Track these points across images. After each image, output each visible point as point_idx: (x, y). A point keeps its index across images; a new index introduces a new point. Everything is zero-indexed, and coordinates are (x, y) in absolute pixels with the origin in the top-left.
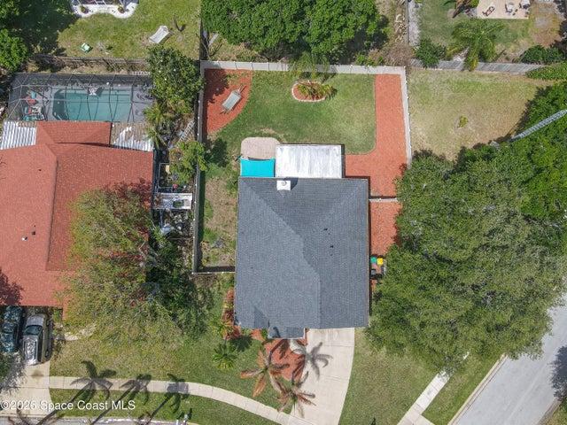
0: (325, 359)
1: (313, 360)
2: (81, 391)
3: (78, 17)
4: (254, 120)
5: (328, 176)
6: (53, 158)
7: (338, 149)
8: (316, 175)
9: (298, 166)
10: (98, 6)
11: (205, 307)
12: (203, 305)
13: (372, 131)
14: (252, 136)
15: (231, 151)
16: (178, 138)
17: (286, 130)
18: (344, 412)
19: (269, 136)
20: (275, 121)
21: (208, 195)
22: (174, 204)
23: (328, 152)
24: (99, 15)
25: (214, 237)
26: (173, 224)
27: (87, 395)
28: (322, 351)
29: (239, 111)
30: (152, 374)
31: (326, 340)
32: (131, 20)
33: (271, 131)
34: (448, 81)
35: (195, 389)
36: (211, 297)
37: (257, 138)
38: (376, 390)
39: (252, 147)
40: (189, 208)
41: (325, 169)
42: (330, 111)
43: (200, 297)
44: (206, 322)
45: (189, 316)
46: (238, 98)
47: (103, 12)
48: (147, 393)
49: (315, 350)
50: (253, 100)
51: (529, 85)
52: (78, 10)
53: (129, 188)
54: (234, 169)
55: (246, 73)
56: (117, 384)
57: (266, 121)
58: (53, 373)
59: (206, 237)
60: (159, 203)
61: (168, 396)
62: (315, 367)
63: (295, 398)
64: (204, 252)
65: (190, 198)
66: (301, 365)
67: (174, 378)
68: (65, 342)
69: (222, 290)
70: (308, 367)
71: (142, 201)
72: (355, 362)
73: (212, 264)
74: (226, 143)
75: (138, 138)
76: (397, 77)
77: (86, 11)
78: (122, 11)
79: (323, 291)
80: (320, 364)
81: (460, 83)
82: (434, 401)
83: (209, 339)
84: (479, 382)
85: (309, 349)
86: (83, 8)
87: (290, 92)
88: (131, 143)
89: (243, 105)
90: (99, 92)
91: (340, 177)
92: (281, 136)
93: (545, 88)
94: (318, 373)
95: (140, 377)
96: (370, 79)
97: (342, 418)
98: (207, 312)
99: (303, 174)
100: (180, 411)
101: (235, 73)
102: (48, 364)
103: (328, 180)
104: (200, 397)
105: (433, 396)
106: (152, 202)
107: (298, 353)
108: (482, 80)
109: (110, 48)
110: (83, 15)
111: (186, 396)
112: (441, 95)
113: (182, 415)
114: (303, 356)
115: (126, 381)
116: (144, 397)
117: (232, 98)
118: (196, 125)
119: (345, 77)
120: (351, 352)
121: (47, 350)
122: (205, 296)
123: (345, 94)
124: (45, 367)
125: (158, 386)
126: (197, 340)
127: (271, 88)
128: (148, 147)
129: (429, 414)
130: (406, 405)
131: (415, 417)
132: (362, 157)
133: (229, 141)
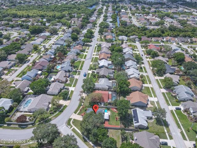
4: (112, 112)
8: (105, 116)
18: (76, 120)
20: (113, 115)
21: (103, 108)
23: (108, 118)
27: (83, 99)
30: (84, 103)
35: (81, 107)
39: (109, 112)
45: (90, 106)
53: (104, 100)
56: (83, 101)
58: (86, 96)
60: (102, 103)
70: (82, 116)
71: (102, 101)
88: (109, 100)
91: (105, 118)
98: (90, 108)
99: (105, 115)
117: (115, 110)
121: (88, 95)
125: (82, 104)
128: (109, 102)
129: (74, 128)
130: (75, 126)
131: (74, 127)
132: (108, 123)
133: (110, 110)
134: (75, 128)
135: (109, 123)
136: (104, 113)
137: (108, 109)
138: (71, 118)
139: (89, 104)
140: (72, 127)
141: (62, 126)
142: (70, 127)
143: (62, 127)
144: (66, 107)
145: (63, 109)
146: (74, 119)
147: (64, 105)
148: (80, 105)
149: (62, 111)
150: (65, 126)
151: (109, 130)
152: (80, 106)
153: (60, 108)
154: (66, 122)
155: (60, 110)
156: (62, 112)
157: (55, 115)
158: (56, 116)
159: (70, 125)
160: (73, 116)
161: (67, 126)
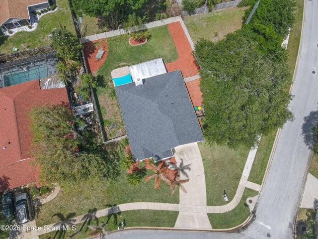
0: (188, 167)
1: (182, 170)
2: (58, 231)
3: (8, 36)
4: (115, 60)
5: (159, 74)
6: (11, 101)
7: (160, 60)
8: (153, 75)
9: (143, 73)
10: (17, 28)
11: (116, 160)
12: (114, 160)
13: (175, 50)
14: (115, 68)
15: (106, 79)
18: (207, 192)
19: (124, 66)
20: (125, 58)
21: (101, 103)
22: (84, 110)
23: (156, 63)
24: (19, 33)
25: (110, 123)
26: (86, 123)
28: (185, 164)
29: (105, 58)
30: (97, 207)
31: (186, 157)
32: (36, 31)
33: (125, 63)
34: (203, 18)
35: (123, 207)
36: (118, 155)
37: (118, 69)
38: (220, 175)
39: (117, 75)
40: (93, 110)
41: (157, 71)
42: (151, 46)
43: (111, 156)
44: (118, 169)
46: (102, 52)
47: (20, 31)
48: (97, 219)
49: (181, 164)
50: (111, 52)
51: (241, 11)
52: (7, 33)
54: (111, 87)
55: (103, 40)
57: (121, 59)
59: (106, 124)
60: (76, 112)
61: (109, 216)
62: (185, 173)
63: (178, 184)
64: (107, 132)
65: (92, 105)
67: (110, 206)
68: (41, 205)
69: (122, 149)
72: (204, 164)
74: (103, 76)
75: (55, 83)
76: (178, 23)
77: (11, 33)
78: (30, 28)
79: (175, 126)
80: (186, 171)
81: (208, 18)
82: (251, 171)
83: (123, 178)
84: (270, 154)
85: (178, 165)
86: (9, 31)
87: (128, 43)
88: (52, 86)
89: (106, 55)
91: (166, 72)
95: (90, 211)
96: (165, 27)
97: (207, 196)
98: (118, 163)
99: (147, 76)
100: (118, 223)
101: (98, 42)
102: (34, 222)
103: (160, 75)
104: (127, 211)
105: (250, 169)
107: (173, 169)
108: (219, 14)
109: (29, 47)
110: (10, 35)
111: (120, 213)
112: (202, 25)
113: (120, 225)
114: (177, 170)
115: (83, 216)
116: (95, 222)
117: (100, 53)
118: (85, 69)
119: (153, 29)
120: (200, 159)
121: (32, 214)
122: (114, 156)
123: (156, 37)
124: (33, 223)
125: (102, 213)
126: (116, 180)
127: (118, 43)
128: (62, 85)
129: (251, 179)
130: (238, 178)
131: (244, 183)
133: (104, 74)
134: (246, 173)
137: (101, 81)
140: (249, 192)
142: (254, 199)
143: (269, 235)
146: (209, 203)
148: (116, 220)
150: (259, 222)
152: (120, 218)
154: (238, 231)
159: (246, 205)
160: (193, 221)
161: (255, 216)
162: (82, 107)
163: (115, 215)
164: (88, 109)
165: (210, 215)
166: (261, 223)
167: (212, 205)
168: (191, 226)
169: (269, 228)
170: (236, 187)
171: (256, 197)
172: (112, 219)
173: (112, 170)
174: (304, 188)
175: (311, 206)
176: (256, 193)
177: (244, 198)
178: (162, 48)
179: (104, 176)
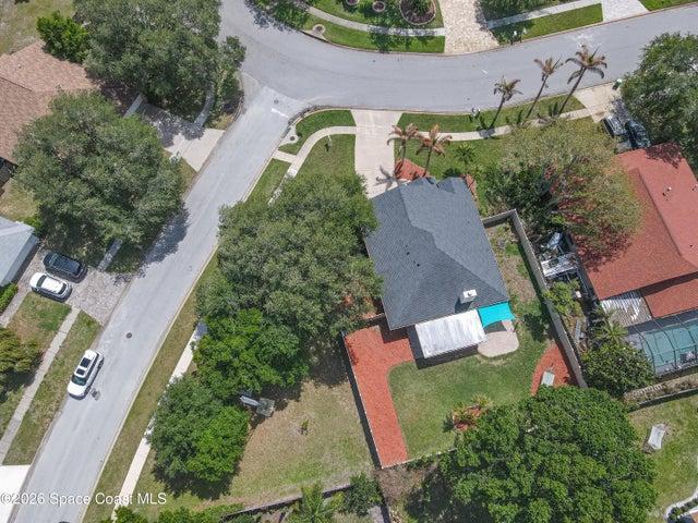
1: (389, 178)
2: (561, 112)
4: (517, 368)
5: (428, 323)
6: (686, 257)
11: (492, 193)
12: (494, 193)
13: (395, 392)
14: (511, 354)
15: (525, 333)
16: (582, 331)
17: (480, 369)
18: (353, 150)
19: (495, 358)
20: (495, 376)
21: (529, 285)
22: (557, 261)
23: (436, 347)
25: (508, 249)
26: (549, 250)
30: (511, 137)
33: (495, 363)
34: (328, 474)
35: (475, 136)
36: (490, 201)
37: (506, 353)
39: (507, 342)
40: (543, 263)
41: (432, 330)
42: (443, 403)
43: (499, 199)
44: (487, 182)
45: (502, 183)
48: (509, 124)
51: (239, 494)
53: (604, 259)
54: (515, 315)
56: (535, 123)
57: (503, 373)
58: (589, 118)
59: (515, 247)
60: (571, 259)
61: (492, 127)
62: (387, 175)
64: (511, 234)
65: (545, 272)
66: (398, 171)
67: (493, 138)
70: (391, 173)
71: (588, 252)
73: (500, 227)
74: (535, 339)
75: (620, 310)
79: (406, 216)
80: (382, 177)
81: (315, 476)
85: (395, 182)
88: (624, 304)
90: (683, 357)
91: (417, 326)
92: (484, 361)
93: (222, 495)
94: (382, 170)
96: (412, 453)
97: (354, 146)
98: (489, 190)
99: (452, 319)
102: (597, 121)
103: (427, 319)
104: (468, 131)
106: (578, 256)
107: (402, 180)
108: (292, 485)
111: (478, 129)
112: (332, 456)
114: (398, 178)
116: (511, 121)
118: (572, 341)
122: (495, 200)
123: (433, 426)
124: (598, 119)
125: (500, 131)
126: (488, 168)
128: (607, 305)
129: (286, 166)
131: (295, 164)
132: (398, 362)
133: (532, 342)
135: (407, 367)
136: (461, 307)
138: (355, 114)
139: (518, 170)
140: (292, 149)
141: (284, 99)
142: (287, 141)
143: (276, 102)
144: (434, 46)
145: (406, 45)
146: (351, 138)
147: (439, 32)
148: (484, 122)
149: (383, 44)
150: (285, 116)
151: (347, 385)
152: (477, 124)
153: (404, 26)
154: (316, 108)
155: (392, 31)
156: (384, 50)
157: (343, 23)
158: (339, 37)
159: (299, 134)
160: (376, 119)
161: (290, 123)
162: (561, 268)
163: (485, 127)
164: (550, 265)
165: (353, 125)
166: (283, 115)
167: (348, 135)
168: (379, 114)
169: (273, 110)
170: (309, 155)
171: (282, 144)
172: (488, 124)
173: (497, 181)
174: (212, 153)
175: (208, 132)
176: (281, 149)
177: (300, 143)
178: (419, 395)
179: (507, 173)
